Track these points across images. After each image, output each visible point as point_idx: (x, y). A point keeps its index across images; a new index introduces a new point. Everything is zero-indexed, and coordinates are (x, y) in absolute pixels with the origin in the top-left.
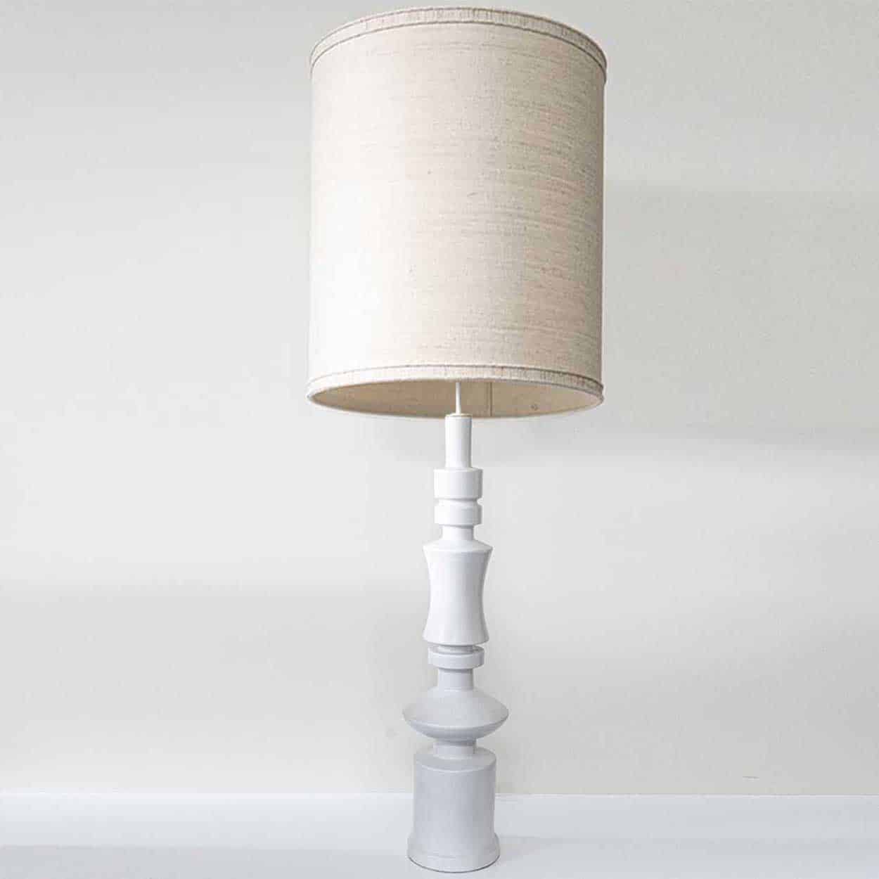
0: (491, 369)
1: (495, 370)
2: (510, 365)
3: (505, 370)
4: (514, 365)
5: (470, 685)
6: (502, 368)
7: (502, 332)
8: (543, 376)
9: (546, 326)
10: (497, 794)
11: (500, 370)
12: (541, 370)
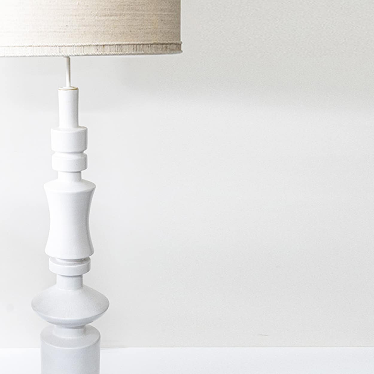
0: (95, 47)
1: (98, 47)
2: (110, 43)
3: (106, 47)
4: (113, 43)
5: (81, 285)
6: (104, 46)
7: (103, 18)
8: (135, 49)
9: (138, 10)
10: (101, 349)
11: (101, 48)
12: (134, 44)
